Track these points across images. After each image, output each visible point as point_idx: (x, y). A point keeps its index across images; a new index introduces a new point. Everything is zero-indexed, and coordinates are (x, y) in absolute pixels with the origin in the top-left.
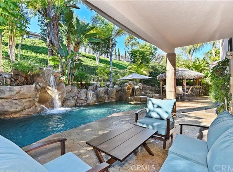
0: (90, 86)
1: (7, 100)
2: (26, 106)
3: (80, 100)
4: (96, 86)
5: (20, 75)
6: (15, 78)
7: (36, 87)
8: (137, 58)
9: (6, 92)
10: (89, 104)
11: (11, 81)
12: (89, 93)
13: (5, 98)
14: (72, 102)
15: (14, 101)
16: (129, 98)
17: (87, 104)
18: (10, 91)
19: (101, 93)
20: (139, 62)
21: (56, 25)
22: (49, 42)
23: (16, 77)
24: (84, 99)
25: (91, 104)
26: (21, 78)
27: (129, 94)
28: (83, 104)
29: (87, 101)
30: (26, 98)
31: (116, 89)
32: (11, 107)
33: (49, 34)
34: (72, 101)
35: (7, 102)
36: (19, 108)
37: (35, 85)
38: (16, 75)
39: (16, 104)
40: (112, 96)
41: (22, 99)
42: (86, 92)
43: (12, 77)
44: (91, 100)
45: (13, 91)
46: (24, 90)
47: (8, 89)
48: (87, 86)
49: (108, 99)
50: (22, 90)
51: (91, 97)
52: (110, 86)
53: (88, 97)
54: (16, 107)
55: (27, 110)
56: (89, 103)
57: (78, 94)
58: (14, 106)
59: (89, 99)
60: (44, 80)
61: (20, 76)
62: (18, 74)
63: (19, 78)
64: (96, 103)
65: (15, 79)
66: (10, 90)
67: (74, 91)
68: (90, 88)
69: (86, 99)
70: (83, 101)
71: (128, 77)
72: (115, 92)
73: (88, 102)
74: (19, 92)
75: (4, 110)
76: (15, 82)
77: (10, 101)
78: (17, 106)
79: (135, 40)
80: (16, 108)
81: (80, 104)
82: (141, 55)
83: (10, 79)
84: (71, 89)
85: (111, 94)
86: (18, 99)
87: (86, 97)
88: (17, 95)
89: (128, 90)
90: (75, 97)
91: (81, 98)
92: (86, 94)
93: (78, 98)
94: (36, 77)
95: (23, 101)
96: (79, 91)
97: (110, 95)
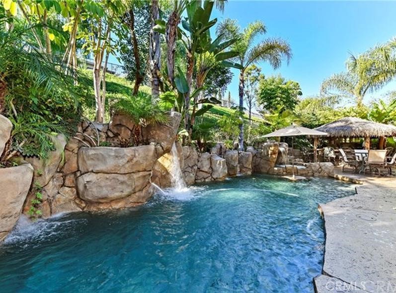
0: (213, 148)
1: (107, 176)
2: (138, 186)
3: (201, 172)
4: (221, 147)
5: (123, 126)
6: (116, 132)
7: (156, 149)
8: (276, 100)
9: (108, 161)
10: (216, 180)
11: (108, 137)
12: (217, 161)
13: (106, 171)
14: (191, 177)
15: (121, 178)
16: (274, 170)
17: (213, 179)
18: (117, 157)
19: (234, 160)
20: (280, 107)
21: (173, 33)
22: (154, 68)
23: (118, 129)
24: (206, 170)
25: (221, 180)
26: (124, 132)
27: (273, 162)
28: (207, 180)
29: (211, 174)
30: (139, 171)
31: (252, 153)
32: (113, 189)
33: (155, 53)
34: (192, 175)
35: (107, 179)
36: (127, 191)
37: (154, 146)
38: (118, 125)
39: (122, 183)
40: (247, 166)
41: (133, 172)
42: (210, 158)
43: (108, 129)
44: (221, 172)
45: (122, 157)
46: (139, 155)
47: (113, 154)
48: (208, 148)
49: (241, 170)
50: (137, 154)
51: (221, 167)
52: (240, 147)
53: (213, 167)
54: (121, 190)
55: (137, 194)
56: (217, 178)
57: (198, 161)
58: (120, 186)
59: (217, 171)
60: (171, 137)
61: (123, 128)
62: (120, 124)
63: (123, 132)
64: (227, 179)
65: (114, 134)
66: (117, 155)
67: (193, 155)
68: (214, 150)
69: (211, 171)
70: (205, 175)
71: (287, 133)
72: (251, 159)
73: (215, 176)
74: (131, 160)
75: (100, 196)
76: (113, 140)
77: (114, 178)
78: (124, 187)
79: (258, 72)
80: (122, 192)
81: (203, 180)
82: (284, 96)
83: (106, 133)
84: (188, 153)
85: (246, 162)
86: (127, 174)
87: (211, 167)
88: (127, 166)
89: (274, 156)
90: (194, 168)
91: (203, 170)
92: (211, 162)
93: (198, 168)
94: (154, 130)
95: (135, 176)
96: (199, 156)
97: (244, 163)
